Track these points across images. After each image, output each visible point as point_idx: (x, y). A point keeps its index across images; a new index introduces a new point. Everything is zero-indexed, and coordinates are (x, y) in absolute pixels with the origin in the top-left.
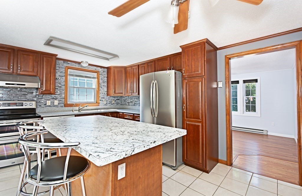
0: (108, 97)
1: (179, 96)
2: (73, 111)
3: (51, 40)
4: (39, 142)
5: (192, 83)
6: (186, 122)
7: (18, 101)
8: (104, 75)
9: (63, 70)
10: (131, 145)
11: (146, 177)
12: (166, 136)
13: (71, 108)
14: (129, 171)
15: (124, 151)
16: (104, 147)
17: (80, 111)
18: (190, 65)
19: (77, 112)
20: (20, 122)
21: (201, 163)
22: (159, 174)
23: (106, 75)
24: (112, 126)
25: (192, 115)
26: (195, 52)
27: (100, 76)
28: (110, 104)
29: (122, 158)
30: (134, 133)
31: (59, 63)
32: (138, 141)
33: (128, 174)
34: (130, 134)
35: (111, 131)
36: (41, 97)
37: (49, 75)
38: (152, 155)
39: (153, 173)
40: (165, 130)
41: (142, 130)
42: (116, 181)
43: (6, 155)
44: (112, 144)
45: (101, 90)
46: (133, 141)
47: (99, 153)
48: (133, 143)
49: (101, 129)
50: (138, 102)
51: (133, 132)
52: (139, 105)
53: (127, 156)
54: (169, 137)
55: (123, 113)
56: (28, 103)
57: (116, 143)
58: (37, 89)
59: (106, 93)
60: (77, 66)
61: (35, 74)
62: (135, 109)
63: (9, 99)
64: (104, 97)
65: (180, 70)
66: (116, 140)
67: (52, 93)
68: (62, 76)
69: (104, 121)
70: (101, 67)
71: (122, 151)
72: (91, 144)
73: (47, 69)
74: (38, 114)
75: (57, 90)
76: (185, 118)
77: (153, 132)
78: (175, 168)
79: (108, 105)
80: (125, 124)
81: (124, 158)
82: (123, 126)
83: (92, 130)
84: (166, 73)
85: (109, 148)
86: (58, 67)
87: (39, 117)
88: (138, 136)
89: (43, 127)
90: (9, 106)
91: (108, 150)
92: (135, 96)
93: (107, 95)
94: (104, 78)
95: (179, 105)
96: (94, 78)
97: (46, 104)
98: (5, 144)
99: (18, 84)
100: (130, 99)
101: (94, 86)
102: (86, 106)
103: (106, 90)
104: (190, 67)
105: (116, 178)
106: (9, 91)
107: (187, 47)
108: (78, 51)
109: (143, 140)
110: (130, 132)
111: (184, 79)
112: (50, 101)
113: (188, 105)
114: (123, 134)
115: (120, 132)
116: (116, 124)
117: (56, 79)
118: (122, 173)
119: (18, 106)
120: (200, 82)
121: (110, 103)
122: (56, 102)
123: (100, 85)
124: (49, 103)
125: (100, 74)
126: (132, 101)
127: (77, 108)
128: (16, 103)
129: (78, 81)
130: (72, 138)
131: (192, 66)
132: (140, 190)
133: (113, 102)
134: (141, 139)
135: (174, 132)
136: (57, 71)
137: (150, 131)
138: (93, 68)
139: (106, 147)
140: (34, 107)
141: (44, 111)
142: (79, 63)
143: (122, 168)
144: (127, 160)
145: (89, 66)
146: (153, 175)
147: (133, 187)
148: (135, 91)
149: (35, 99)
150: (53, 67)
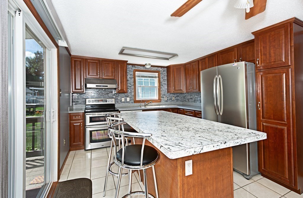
0: (169, 94)
1: (251, 91)
2: (140, 106)
3: (123, 50)
4: (120, 130)
5: (271, 75)
6: (263, 124)
7: (104, 98)
8: (165, 74)
9: (132, 73)
10: (199, 143)
11: (215, 180)
12: (239, 138)
13: (139, 104)
14: (196, 169)
15: (192, 148)
16: (172, 140)
17: (146, 106)
18: (268, 54)
19: (143, 108)
20: (107, 114)
21: (287, 177)
22: (230, 180)
23: (166, 74)
24: (175, 121)
25: (272, 116)
26: (275, 37)
27: (161, 75)
28: (171, 101)
29: (191, 154)
30: (200, 131)
31: (129, 67)
32: (206, 140)
33: (195, 172)
34: (195, 131)
35: (176, 127)
36: (118, 95)
37: (123, 78)
38: (221, 157)
39: (223, 177)
40: (236, 131)
41: (208, 128)
42: (183, 177)
43: (97, 139)
44: (179, 139)
45: (162, 88)
46: (200, 138)
47: (169, 146)
48: (200, 141)
49: (166, 123)
50: (199, 99)
51: (198, 129)
52: (199, 101)
53: (196, 153)
54: (243, 140)
55: (183, 109)
56: (110, 100)
57: (183, 139)
58: (115, 89)
59: (167, 90)
60: (142, 68)
61: (113, 78)
62: (195, 105)
63: (98, 97)
64: (165, 94)
65: (253, 61)
66: (183, 135)
67: (125, 92)
68: (131, 78)
69: (168, 116)
70: (161, 67)
71: (191, 147)
72: (161, 136)
73: (121, 73)
74: (116, 108)
75: (128, 89)
76: (261, 119)
77: (220, 131)
78: (248, 177)
79: (169, 102)
80: (188, 120)
81: (193, 155)
82: (186, 122)
83: (159, 124)
84: (233, 66)
85: (177, 142)
86: (128, 71)
87: (118, 111)
88: (204, 133)
89: (122, 118)
90: (98, 102)
91: (176, 144)
92: (195, 93)
93: (168, 92)
94: (165, 77)
95: (251, 102)
96: (155, 77)
97: (121, 101)
98: (97, 130)
99: (103, 86)
100: (189, 96)
101: (156, 84)
102: (151, 102)
103: (166, 88)
104: (268, 56)
105: (183, 174)
106: (98, 91)
107: (262, 32)
108: (142, 56)
109: (212, 138)
110: (195, 129)
111: (258, 71)
112: (124, 98)
113: (266, 103)
114: (188, 130)
115: (185, 127)
116: (179, 120)
117: (128, 80)
118: (189, 170)
119: (104, 102)
120: (284, 75)
121: (171, 99)
122: (128, 99)
123: (161, 83)
124: (123, 100)
125: (161, 73)
126: (191, 97)
127: (143, 104)
128: (103, 100)
129: (143, 81)
130: (144, 130)
131: (270, 54)
132: (208, 192)
133: (173, 98)
134: (208, 138)
135: (249, 134)
136: (128, 74)
137: (217, 130)
138: (155, 69)
139: (175, 141)
140: (113, 103)
141: (120, 106)
142: (144, 66)
143: (189, 165)
144: (194, 158)
145: (151, 67)
146: (223, 180)
147: (201, 188)
148: (195, 87)
149: (114, 97)
150: (125, 70)
